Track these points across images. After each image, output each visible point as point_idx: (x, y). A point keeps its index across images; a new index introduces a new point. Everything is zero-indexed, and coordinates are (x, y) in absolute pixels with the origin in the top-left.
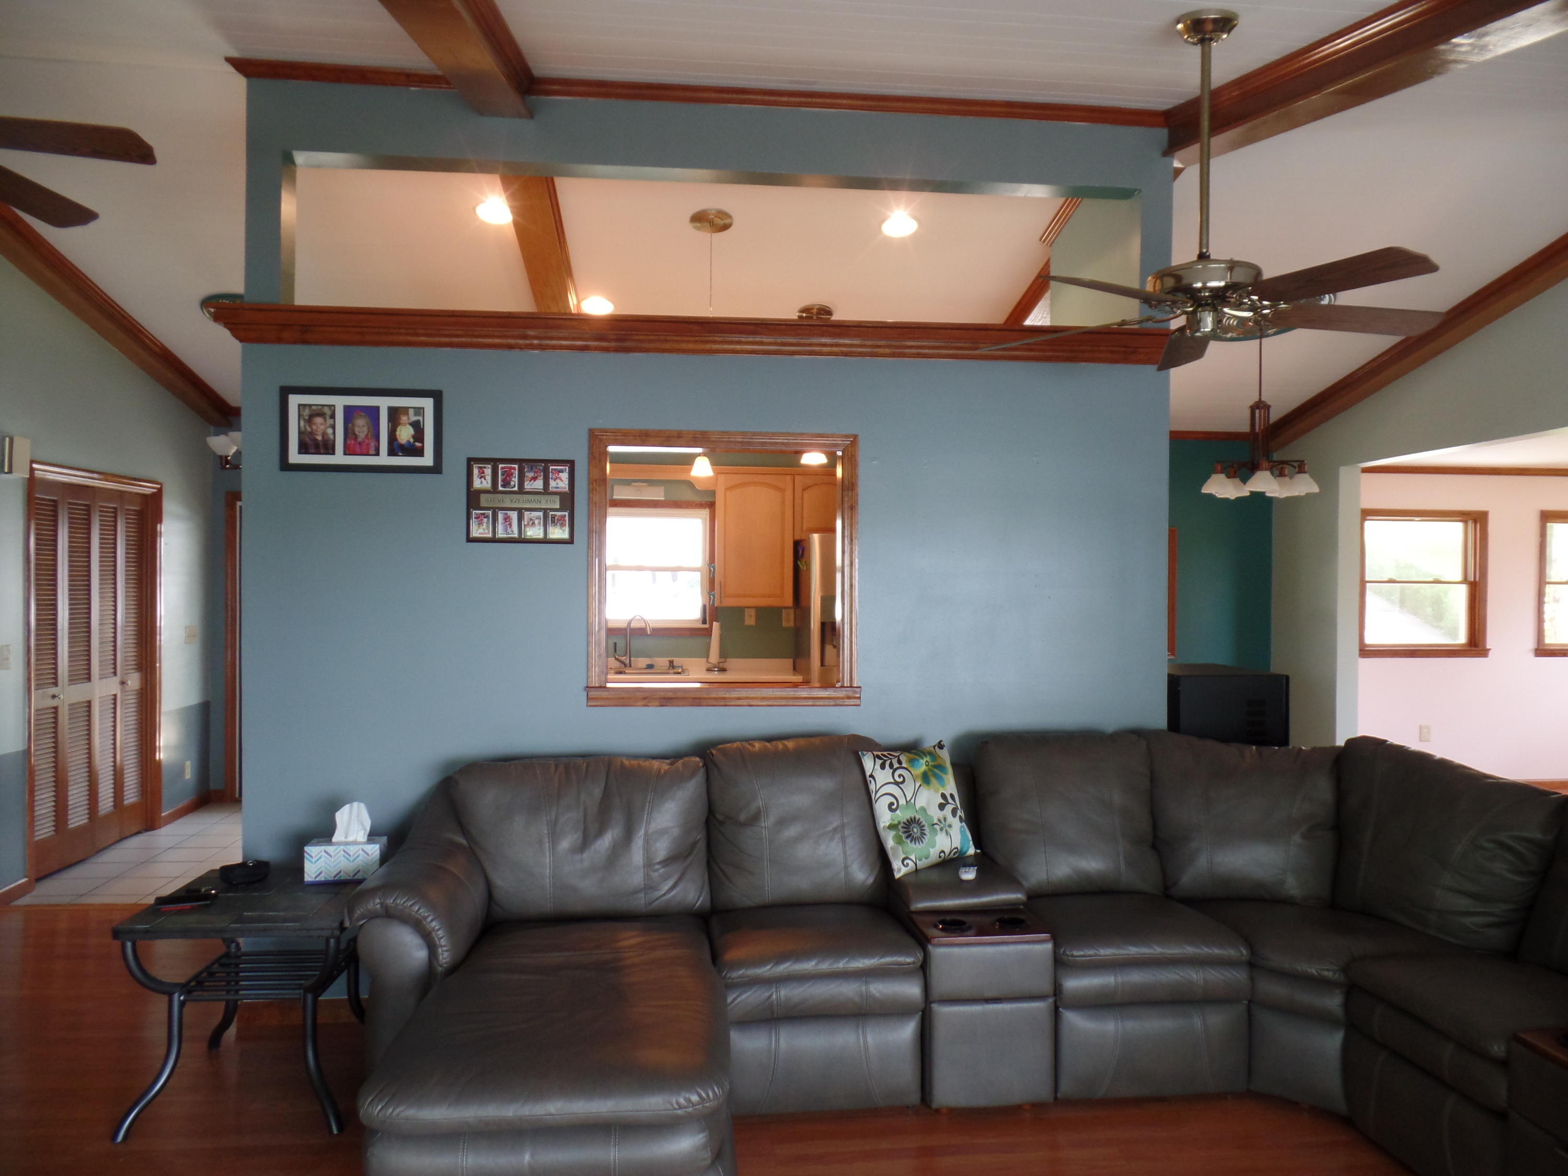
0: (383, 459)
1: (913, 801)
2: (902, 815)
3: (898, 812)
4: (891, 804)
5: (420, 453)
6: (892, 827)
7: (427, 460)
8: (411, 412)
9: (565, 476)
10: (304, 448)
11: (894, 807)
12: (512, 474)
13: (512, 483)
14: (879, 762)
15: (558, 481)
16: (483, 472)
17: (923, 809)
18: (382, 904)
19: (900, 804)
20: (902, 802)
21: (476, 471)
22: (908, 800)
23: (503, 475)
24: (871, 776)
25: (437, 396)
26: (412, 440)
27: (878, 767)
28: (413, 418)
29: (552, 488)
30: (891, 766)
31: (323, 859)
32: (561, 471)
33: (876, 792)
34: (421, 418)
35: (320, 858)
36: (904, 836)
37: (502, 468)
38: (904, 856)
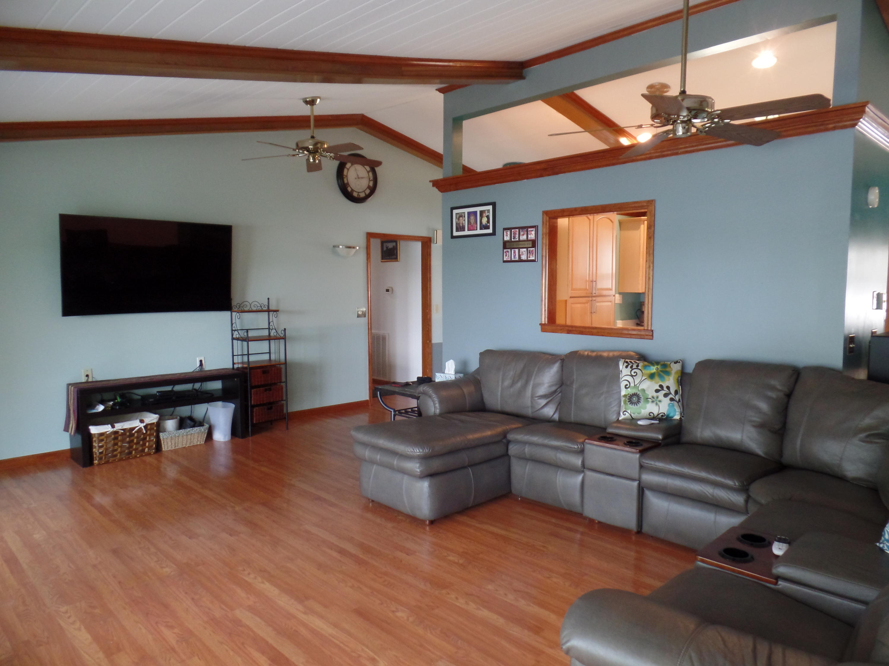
0: (479, 232)
1: (638, 385)
2: (630, 391)
3: (629, 389)
4: (627, 385)
5: (489, 228)
6: (625, 396)
8: (486, 211)
9: (533, 233)
10: (457, 230)
11: (627, 387)
12: (516, 234)
13: (516, 237)
14: (626, 364)
15: (531, 235)
16: (507, 234)
17: (644, 390)
18: (422, 389)
19: (631, 385)
20: (632, 385)
21: (505, 233)
22: (635, 384)
23: (513, 234)
24: (621, 371)
25: (494, 205)
26: (486, 223)
27: (624, 366)
28: (487, 214)
29: (529, 238)
30: (631, 367)
32: (532, 231)
33: (622, 378)
34: (489, 214)
35: (439, 377)
36: (628, 400)
37: (513, 231)
38: (625, 410)
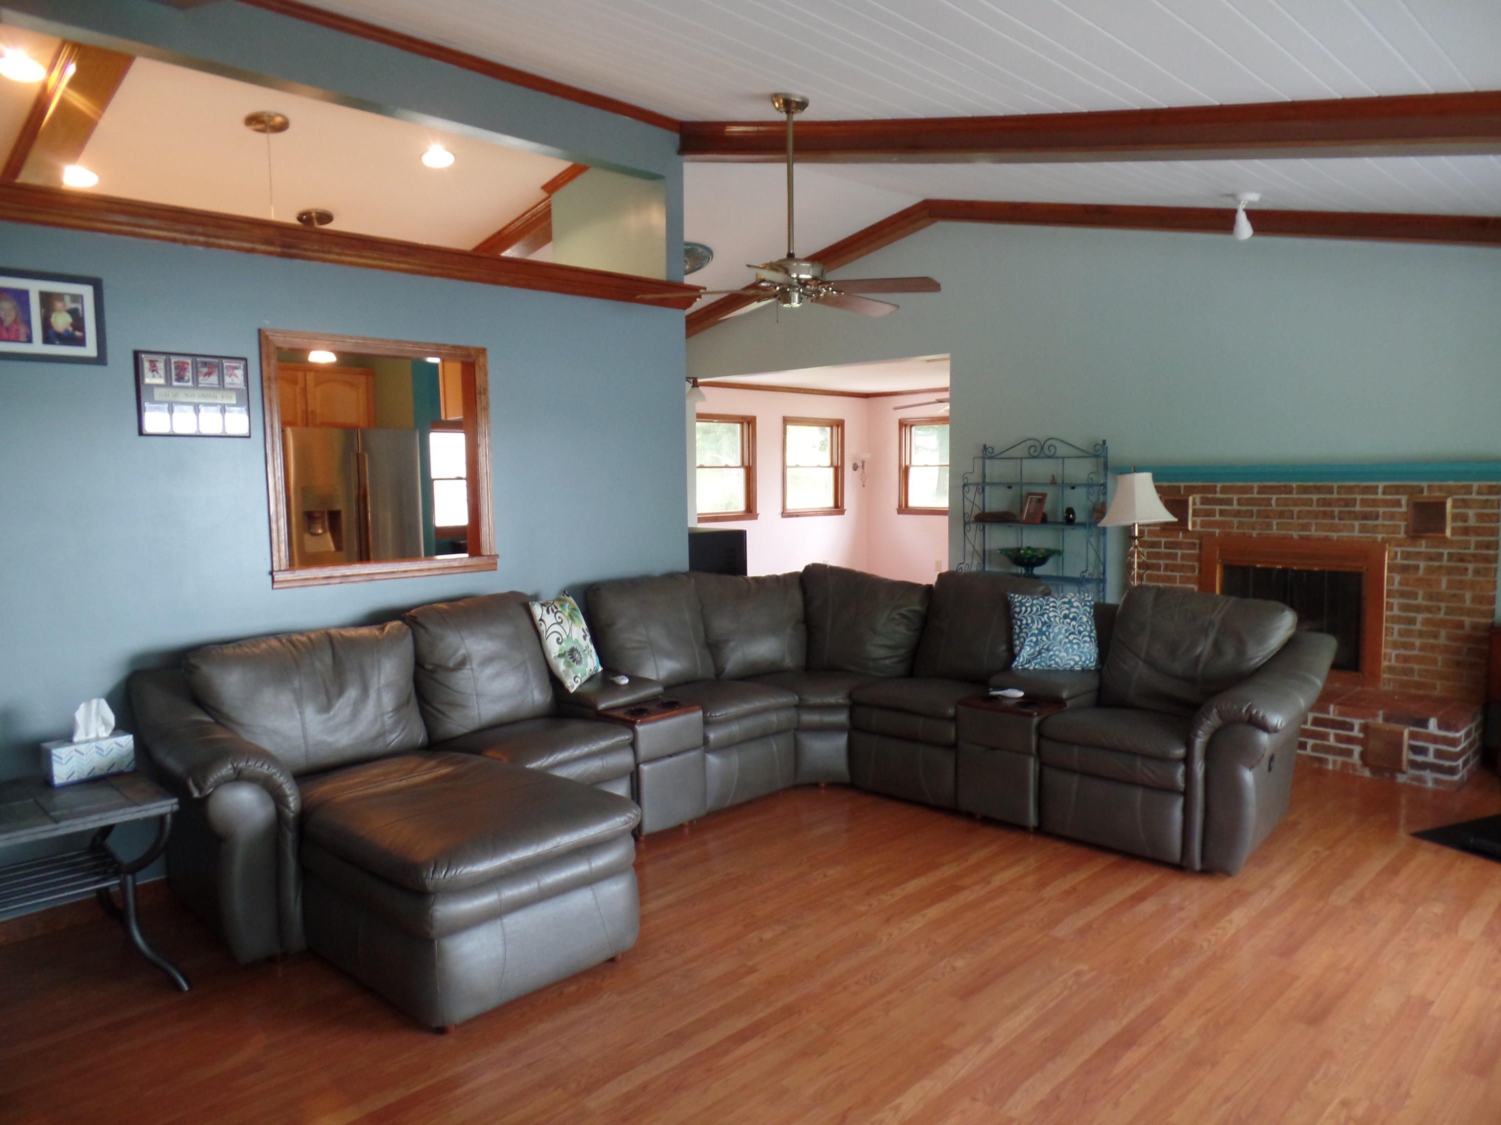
0: (38, 346)
1: (570, 634)
2: (566, 646)
3: (563, 644)
4: (558, 639)
5: (81, 342)
6: (561, 656)
7: (90, 350)
8: (67, 299)
9: (240, 373)
11: (560, 641)
12: (185, 369)
13: (186, 378)
14: (545, 609)
15: (233, 377)
16: (155, 366)
17: (577, 641)
19: (563, 638)
20: (564, 637)
21: (146, 365)
22: (568, 634)
23: (176, 368)
24: (541, 620)
25: (97, 285)
26: (70, 329)
27: (545, 612)
28: (71, 305)
29: (227, 383)
30: (553, 611)
31: (74, 759)
32: (236, 368)
33: (547, 632)
34: (79, 306)
35: (71, 758)
36: (571, 660)
37: (175, 363)
38: (574, 675)
